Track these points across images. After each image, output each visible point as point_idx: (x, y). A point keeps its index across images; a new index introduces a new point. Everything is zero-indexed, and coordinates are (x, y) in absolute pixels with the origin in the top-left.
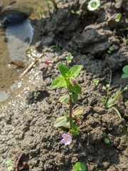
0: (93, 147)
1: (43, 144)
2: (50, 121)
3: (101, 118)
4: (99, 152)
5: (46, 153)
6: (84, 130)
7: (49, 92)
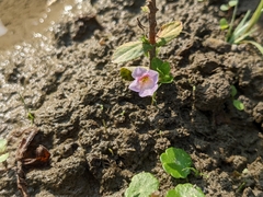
0: (206, 120)
1: (85, 110)
2: (104, 71)
3: (222, 60)
4: (221, 131)
5: (93, 127)
6: (184, 80)
7: (103, 25)
